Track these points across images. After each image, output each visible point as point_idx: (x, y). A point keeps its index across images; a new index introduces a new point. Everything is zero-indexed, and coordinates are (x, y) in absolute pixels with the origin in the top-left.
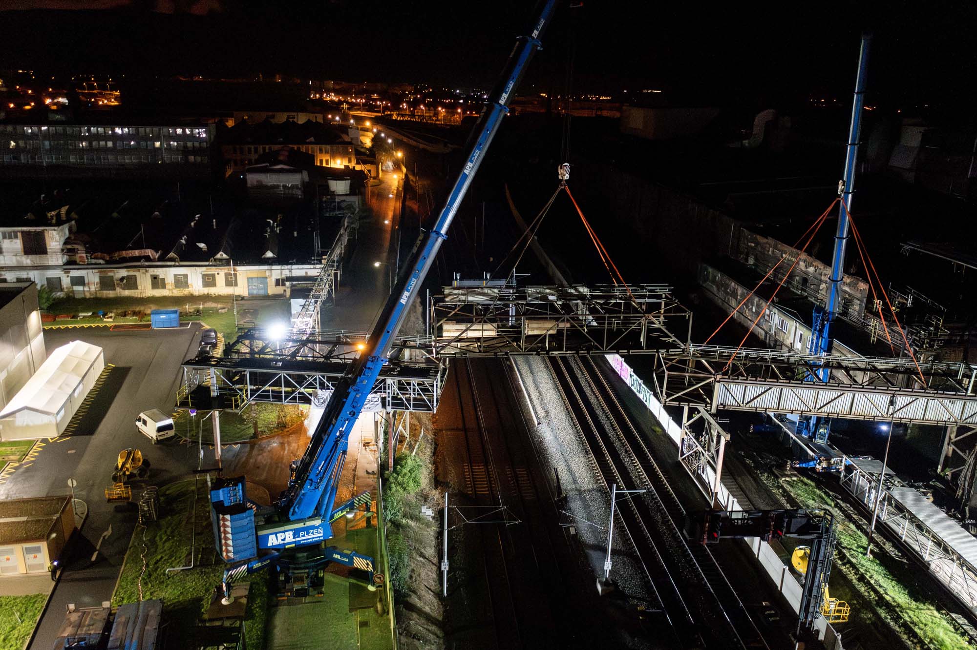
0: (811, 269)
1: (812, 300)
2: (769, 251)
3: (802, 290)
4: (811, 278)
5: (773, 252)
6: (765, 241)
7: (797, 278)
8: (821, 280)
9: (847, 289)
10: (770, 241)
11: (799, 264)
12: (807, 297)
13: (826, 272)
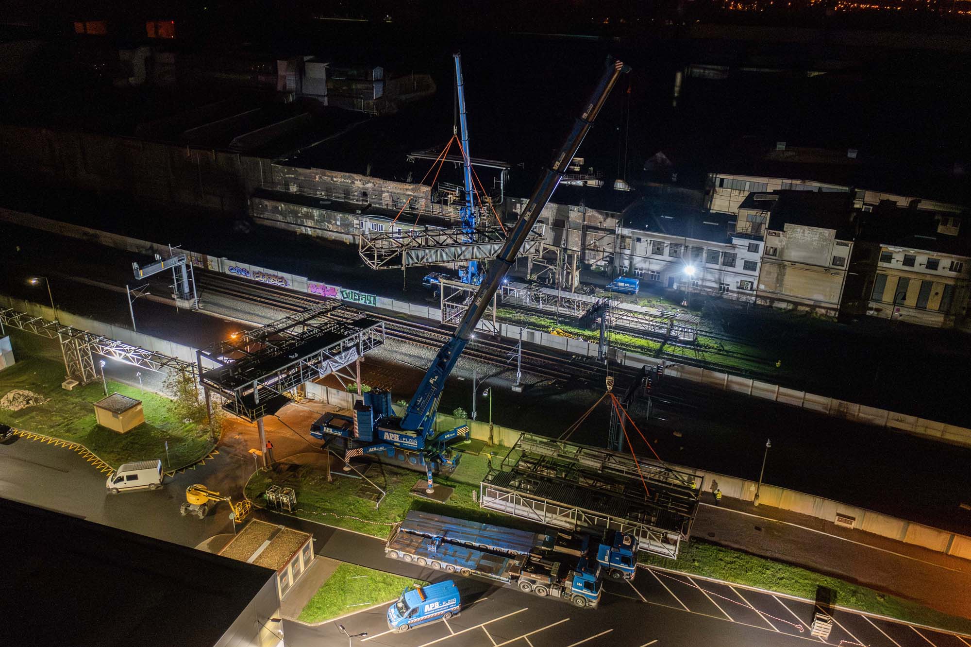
0: (370, 185)
1: (377, 206)
2: (316, 178)
3: (363, 201)
4: (370, 192)
5: (320, 178)
6: (308, 171)
7: (356, 194)
8: (382, 191)
9: (409, 193)
10: (313, 170)
11: (354, 183)
12: (370, 205)
13: (387, 185)
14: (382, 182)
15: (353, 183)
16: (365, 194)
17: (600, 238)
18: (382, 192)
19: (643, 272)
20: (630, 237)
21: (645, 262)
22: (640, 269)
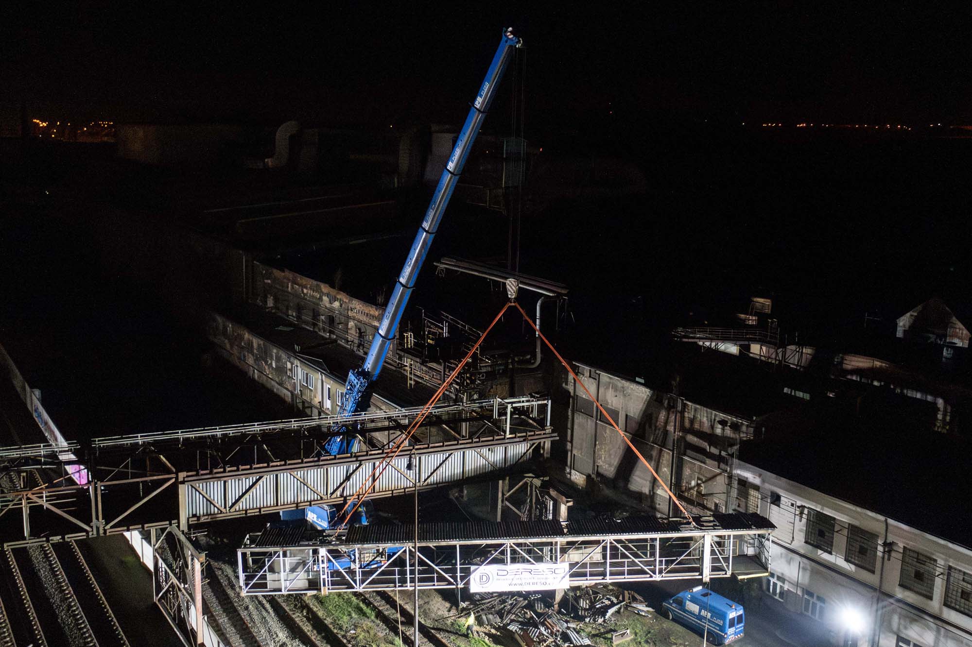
0: (336, 304)
1: (343, 343)
2: (288, 287)
4: (336, 316)
5: (292, 287)
6: (283, 275)
7: (323, 317)
12: (335, 341)
13: (353, 306)
14: (347, 301)
15: (321, 299)
16: (331, 320)
17: (709, 476)
18: (348, 318)
19: (786, 587)
20: (756, 488)
21: (789, 562)
22: (779, 578)
